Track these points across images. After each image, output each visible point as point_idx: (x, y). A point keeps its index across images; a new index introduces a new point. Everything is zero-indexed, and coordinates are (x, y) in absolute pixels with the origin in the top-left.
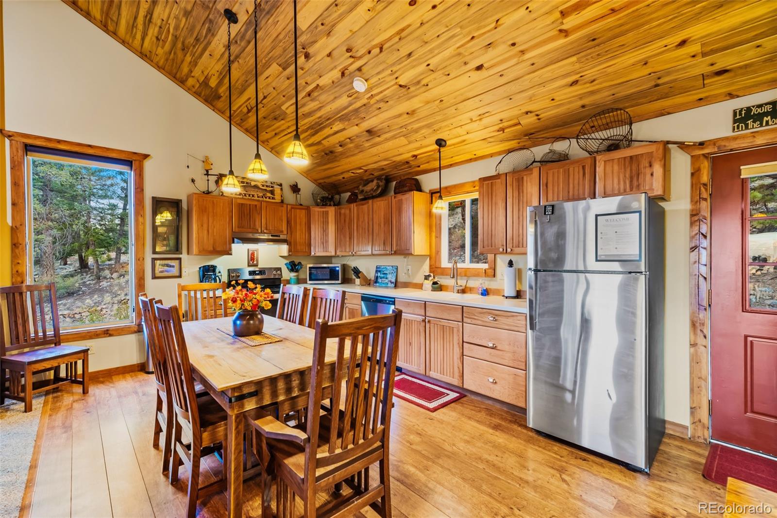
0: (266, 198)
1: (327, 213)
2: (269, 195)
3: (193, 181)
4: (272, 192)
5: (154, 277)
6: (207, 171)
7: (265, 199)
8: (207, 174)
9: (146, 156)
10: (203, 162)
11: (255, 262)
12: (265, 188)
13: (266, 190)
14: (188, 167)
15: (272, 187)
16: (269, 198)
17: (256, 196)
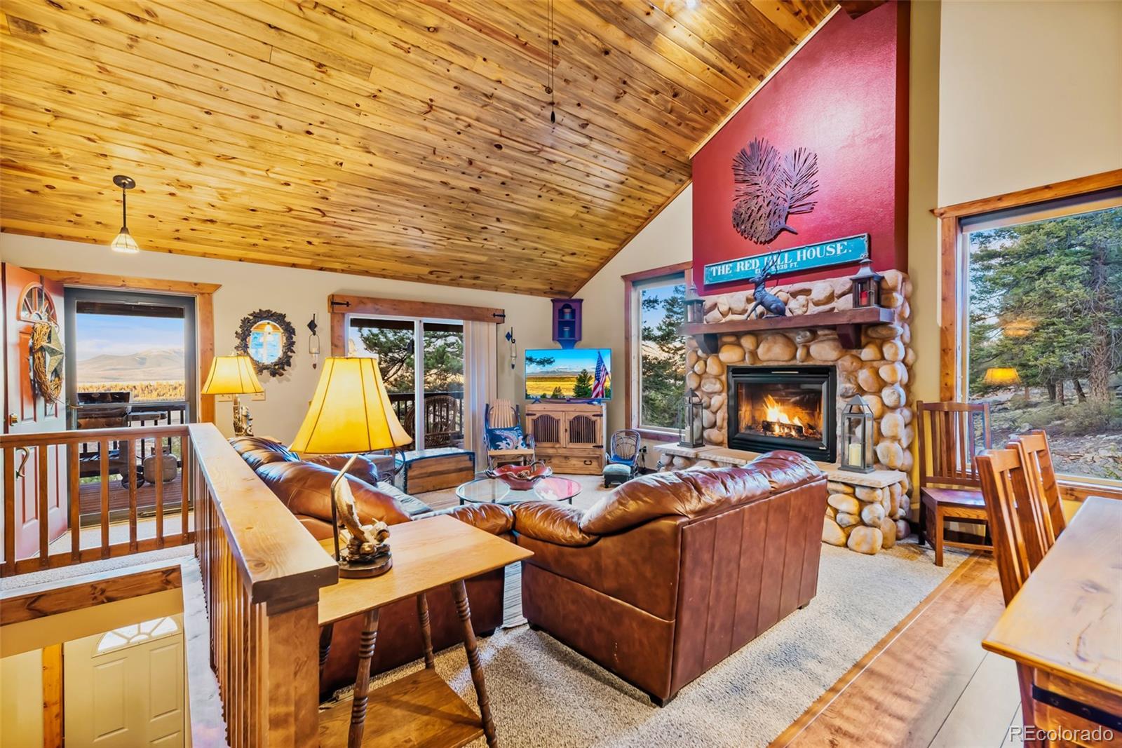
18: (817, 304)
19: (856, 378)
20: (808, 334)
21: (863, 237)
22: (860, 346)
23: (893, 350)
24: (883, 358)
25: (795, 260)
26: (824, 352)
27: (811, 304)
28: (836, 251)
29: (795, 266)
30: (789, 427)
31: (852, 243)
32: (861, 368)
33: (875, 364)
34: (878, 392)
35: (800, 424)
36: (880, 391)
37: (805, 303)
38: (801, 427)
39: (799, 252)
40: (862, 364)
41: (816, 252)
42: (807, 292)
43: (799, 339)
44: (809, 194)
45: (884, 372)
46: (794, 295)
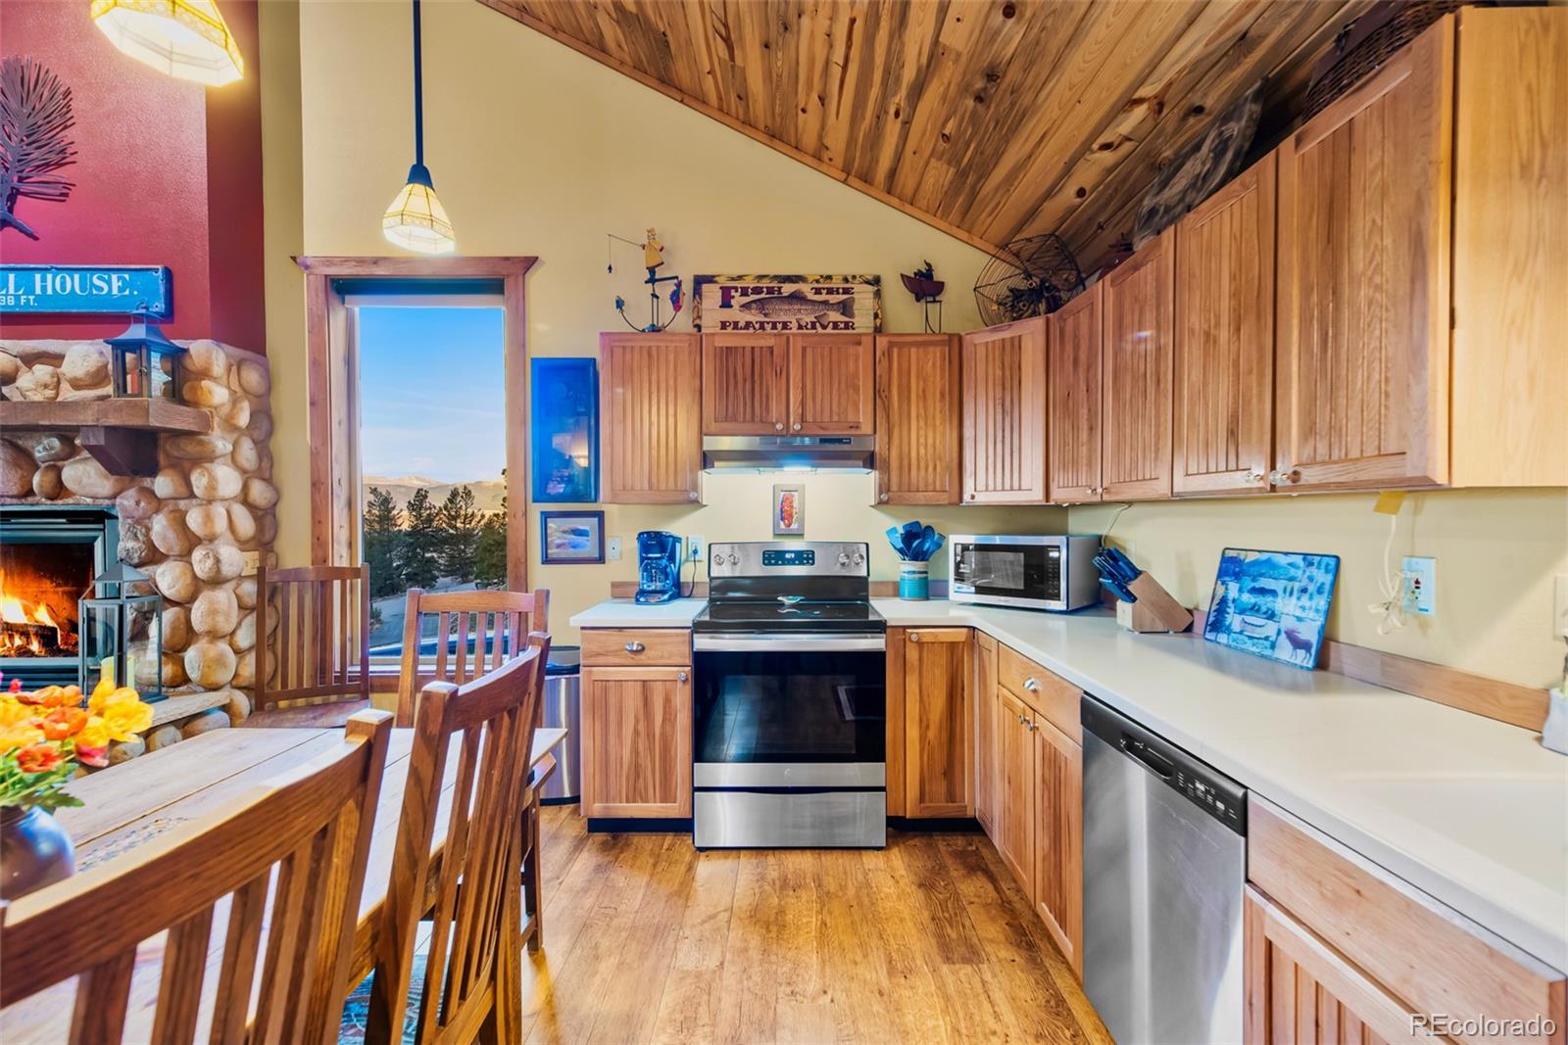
0: (824, 327)
1: (1016, 344)
2: (834, 316)
3: (620, 304)
4: (846, 308)
5: (547, 560)
6: (652, 270)
7: (820, 330)
8: (652, 280)
9: (530, 262)
10: (644, 247)
11: (794, 526)
12: (823, 297)
13: (825, 303)
14: (610, 268)
15: (846, 291)
16: (836, 326)
17: (794, 325)
18: (76, 385)
19: (148, 530)
20: (56, 443)
21: (156, 271)
22: (153, 472)
23: (205, 480)
24: (192, 495)
25: (30, 291)
26: (87, 481)
27: (65, 386)
28: (111, 287)
29: (28, 303)
30: (24, 632)
31: (141, 278)
32: (157, 511)
33: (182, 504)
34: (186, 556)
35: (50, 623)
36: (190, 553)
37: (47, 379)
38: (54, 630)
39: (38, 276)
40: (159, 504)
41: (73, 283)
42: (56, 359)
43: (39, 453)
44: (59, 165)
45: (194, 520)
46: (30, 360)
